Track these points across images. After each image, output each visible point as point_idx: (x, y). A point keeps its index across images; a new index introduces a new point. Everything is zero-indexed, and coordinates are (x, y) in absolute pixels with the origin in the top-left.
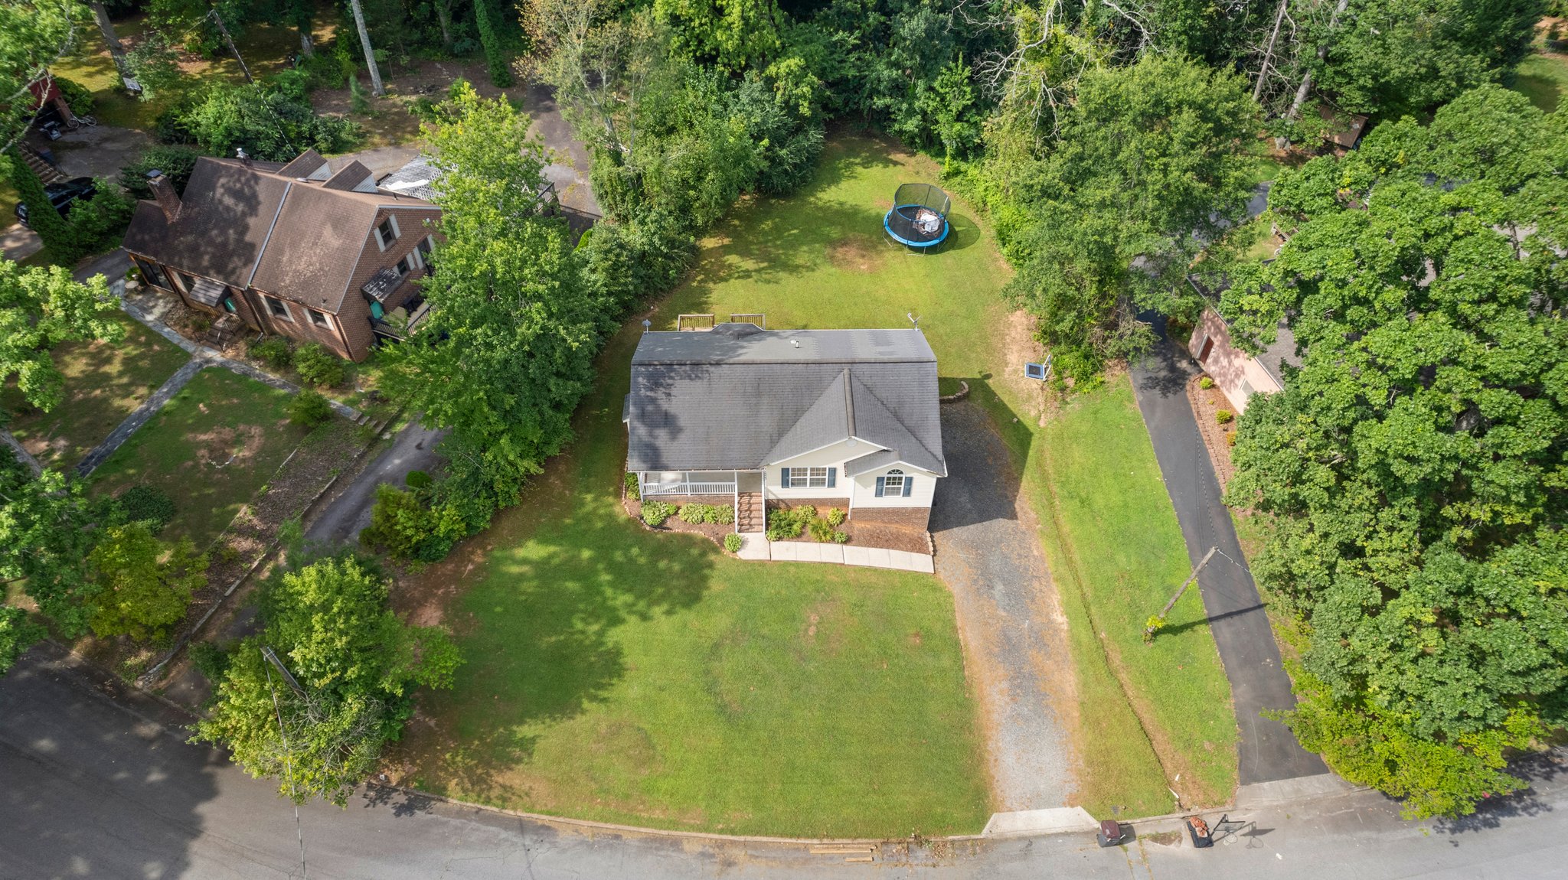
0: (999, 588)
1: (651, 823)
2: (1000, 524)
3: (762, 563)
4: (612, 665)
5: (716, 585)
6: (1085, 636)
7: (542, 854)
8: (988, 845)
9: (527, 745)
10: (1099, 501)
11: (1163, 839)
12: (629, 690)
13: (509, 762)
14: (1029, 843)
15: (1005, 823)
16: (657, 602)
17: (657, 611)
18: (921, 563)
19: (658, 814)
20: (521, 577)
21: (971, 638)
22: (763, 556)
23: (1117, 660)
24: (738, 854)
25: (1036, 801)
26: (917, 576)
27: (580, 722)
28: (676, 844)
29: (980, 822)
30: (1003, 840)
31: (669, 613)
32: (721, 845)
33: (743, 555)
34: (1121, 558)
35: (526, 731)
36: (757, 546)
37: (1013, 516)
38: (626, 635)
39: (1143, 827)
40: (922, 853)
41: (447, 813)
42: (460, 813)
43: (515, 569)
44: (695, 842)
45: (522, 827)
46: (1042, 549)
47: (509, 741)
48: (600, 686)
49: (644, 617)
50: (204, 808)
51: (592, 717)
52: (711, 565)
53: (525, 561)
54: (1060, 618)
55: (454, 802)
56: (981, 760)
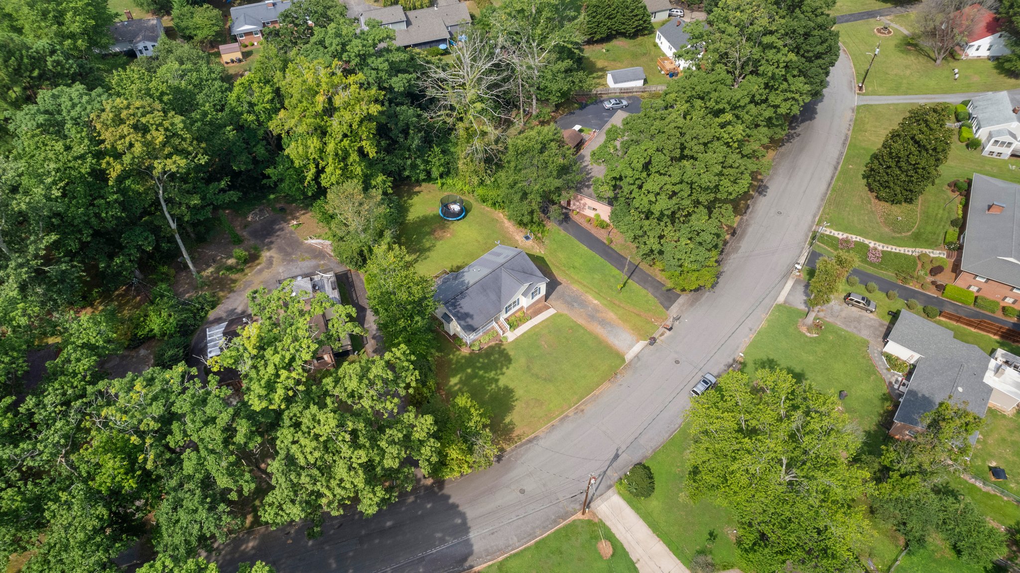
0: (575, 304)
1: (558, 416)
2: (559, 288)
3: (516, 339)
4: (508, 391)
5: (511, 353)
6: (605, 302)
7: (540, 443)
8: (630, 363)
10: (577, 264)
11: (662, 335)
12: (519, 393)
13: (512, 430)
14: (637, 357)
15: (629, 356)
16: (502, 368)
18: (551, 312)
19: (557, 413)
21: (581, 321)
22: (515, 337)
23: (617, 302)
25: (631, 347)
26: (555, 315)
27: (517, 409)
28: (567, 416)
29: (624, 360)
32: (576, 408)
33: (510, 339)
34: (596, 276)
35: (507, 420)
36: (511, 336)
37: (561, 284)
39: (656, 335)
40: (619, 376)
41: (510, 453)
42: (513, 450)
44: (571, 412)
45: (530, 441)
46: (575, 287)
48: (512, 397)
50: (451, 501)
51: (519, 406)
52: (504, 349)
54: (596, 302)
55: (508, 449)
56: (611, 347)
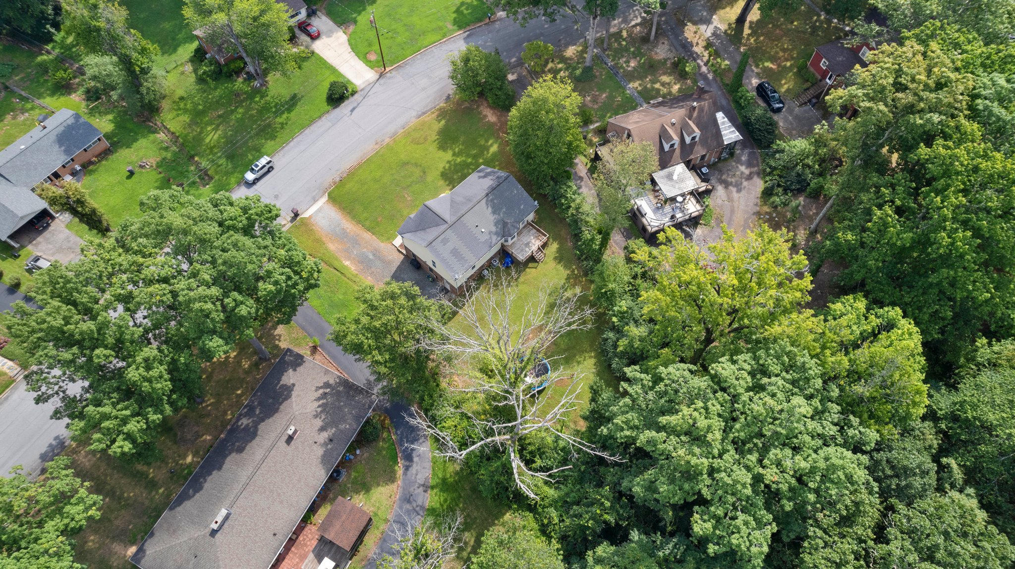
0: (371, 257)
1: (400, 135)
5: (441, 183)
7: (414, 114)
8: (324, 193)
9: (439, 121)
13: (439, 116)
14: (315, 200)
15: (325, 198)
16: (450, 167)
17: (447, 166)
19: (400, 137)
20: (487, 141)
24: (377, 147)
25: (319, 210)
28: (390, 137)
30: (321, 197)
31: (444, 168)
32: (381, 145)
35: (443, 122)
38: (448, 156)
39: (290, 225)
40: (338, 179)
43: (490, 142)
44: (387, 140)
45: (424, 113)
47: (444, 118)
49: (449, 162)
51: (434, 137)
53: (491, 145)
54: (347, 263)
56: (340, 208)
